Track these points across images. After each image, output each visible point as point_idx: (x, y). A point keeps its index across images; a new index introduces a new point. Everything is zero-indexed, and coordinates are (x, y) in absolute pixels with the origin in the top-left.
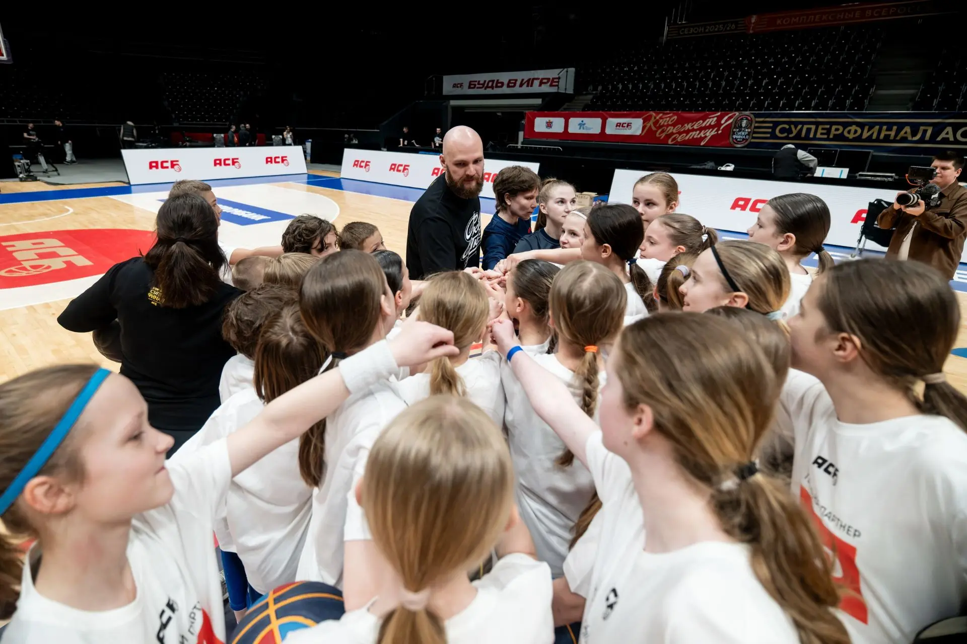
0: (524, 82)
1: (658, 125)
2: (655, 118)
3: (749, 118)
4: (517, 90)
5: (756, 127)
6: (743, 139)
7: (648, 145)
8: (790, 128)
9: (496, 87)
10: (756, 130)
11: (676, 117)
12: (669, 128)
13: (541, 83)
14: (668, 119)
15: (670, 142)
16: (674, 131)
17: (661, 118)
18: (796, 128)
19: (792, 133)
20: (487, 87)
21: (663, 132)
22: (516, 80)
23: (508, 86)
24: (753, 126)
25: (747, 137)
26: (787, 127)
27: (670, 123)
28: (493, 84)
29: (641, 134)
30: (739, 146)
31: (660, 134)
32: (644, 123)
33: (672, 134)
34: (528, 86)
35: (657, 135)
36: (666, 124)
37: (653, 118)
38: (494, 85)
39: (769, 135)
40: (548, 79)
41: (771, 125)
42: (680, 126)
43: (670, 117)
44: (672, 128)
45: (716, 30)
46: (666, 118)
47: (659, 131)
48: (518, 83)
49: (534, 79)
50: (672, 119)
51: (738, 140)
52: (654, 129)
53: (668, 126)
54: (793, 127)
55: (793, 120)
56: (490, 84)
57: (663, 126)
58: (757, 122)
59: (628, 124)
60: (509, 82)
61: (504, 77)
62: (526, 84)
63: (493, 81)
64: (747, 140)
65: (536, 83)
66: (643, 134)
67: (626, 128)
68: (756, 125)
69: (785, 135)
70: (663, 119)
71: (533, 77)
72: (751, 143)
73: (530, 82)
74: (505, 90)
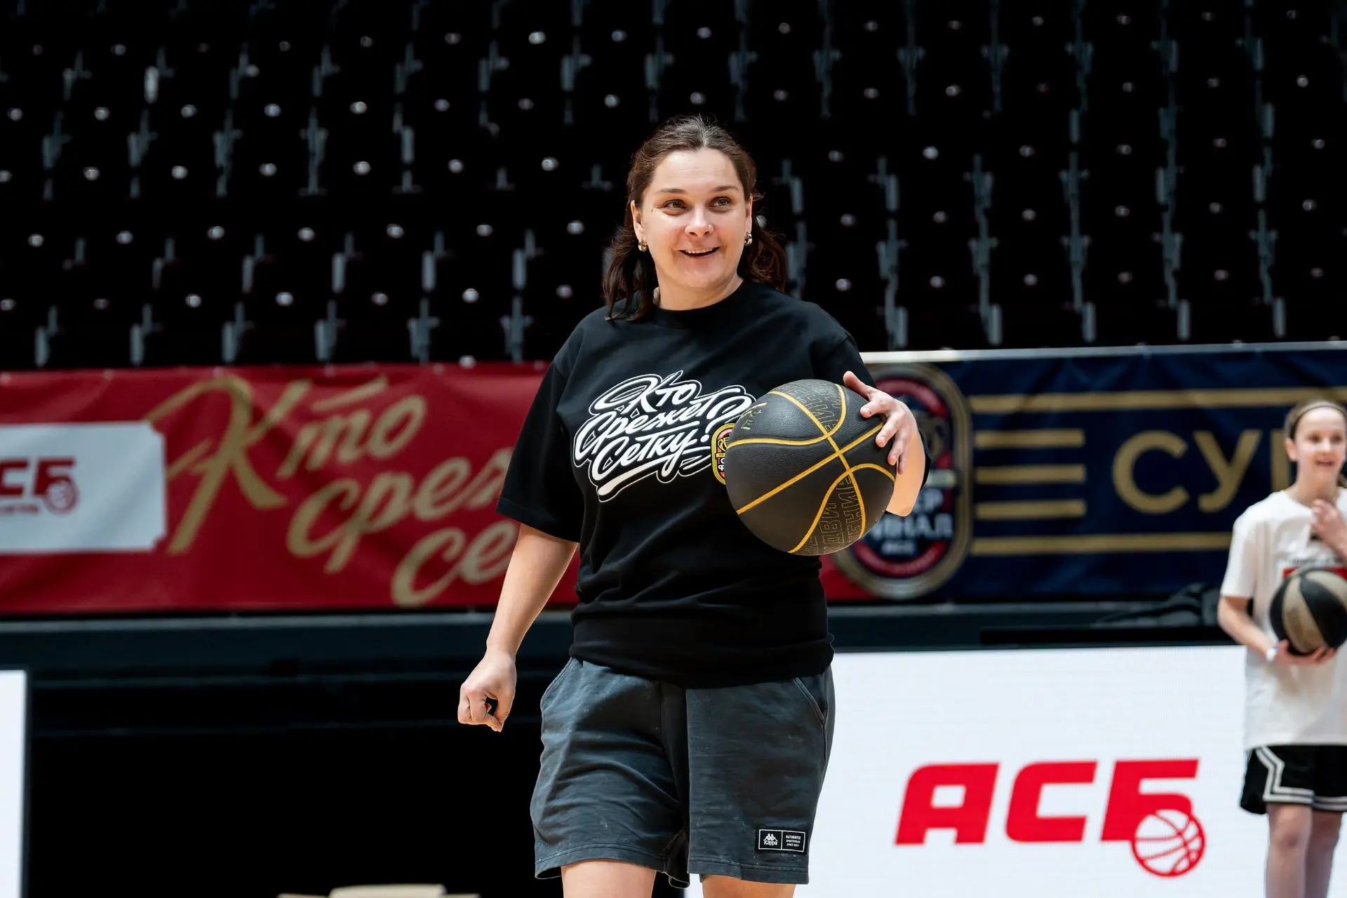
1: (287, 470)
2: (257, 415)
3: (927, 397)
5: (983, 458)
6: (923, 543)
7: (235, 622)
8: (1194, 452)
10: (988, 476)
11: (415, 406)
12: (382, 484)
14: (360, 420)
15: (403, 588)
16: (425, 509)
17: (303, 415)
18: (1228, 449)
19: (1210, 484)
21: (336, 514)
24: (963, 455)
25: (944, 524)
26: (1175, 446)
27: (380, 448)
29: (162, 545)
30: (901, 589)
31: (315, 533)
32: (172, 453)
33: (411, 529)
35: (299, 543)
36: (348, 454)
37: (240, 416)
39: (1075, 508)
41: (1074, 438)
42: (460, 466)
43: (377, 407)
44: (403, 483)
46: (347, 411)
47: (310, 511)
50: (391, 417)
51: (890, 548)
52: (261, 496)
53: (368, 469)
54: (1207, 443)
55: (1201, 398)
57: (330, 472)
58: (981, 422)
59: (44, 466)
64: (944, 545)
66: (183, 541)
67: (28, 498)
68: (986, 439)
69: (1175, 498)
70: (321, 417)
72: (973, 564)
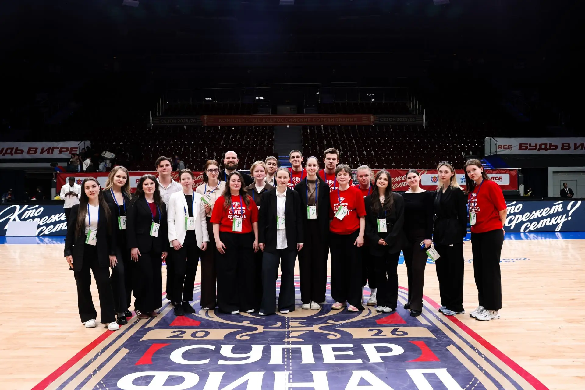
0: (44, 150)
4: (38, 156)
9: (15, 154)
13: (61, 152)
20: (6, 153)
22: (36, 149)
23: (28, 153)
28: (11, 151)
34: (48, 153)
38: (14, 152)
40: (67, 149)
45: (184, 122)
48: (39, 151)
49: (53, 148)
56: (9, 151)
60: (30, 149)
61: (25, 146)
62: (46, 152)
63: (12, 149)
65: (56, 151)
71: (53, 147)
73: (50, 150)
74: (25, 156)
